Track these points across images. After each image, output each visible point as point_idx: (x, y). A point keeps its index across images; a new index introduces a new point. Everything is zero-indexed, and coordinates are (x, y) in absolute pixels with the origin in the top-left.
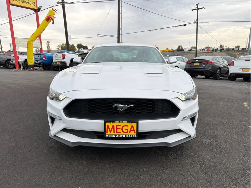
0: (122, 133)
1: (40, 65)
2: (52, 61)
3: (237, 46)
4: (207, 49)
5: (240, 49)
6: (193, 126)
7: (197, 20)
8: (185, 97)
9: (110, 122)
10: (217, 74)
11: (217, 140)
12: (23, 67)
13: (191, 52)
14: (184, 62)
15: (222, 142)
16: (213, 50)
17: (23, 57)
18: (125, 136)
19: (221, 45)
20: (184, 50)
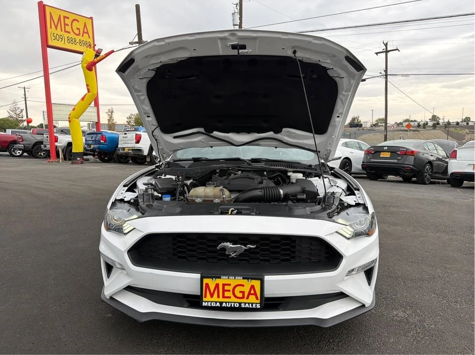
0: (233, 299)
1: (94, 153)
2: (117, 147)
3: (464, 118)
4: (407, 123)
5: (470, 124)
6: (369, 284)
7: (386, 71)
8: (352, 230)
9: (212, 278)
10: (426, 174)
11: (418, 311)
12: (64, 156)
13: (376, 128)
14: (360, 150)
15: (429, 317)
16: (419, 126)
17: (65, 138)
18: (238, 304)
19: (433, 116)
20: (363, 126)
